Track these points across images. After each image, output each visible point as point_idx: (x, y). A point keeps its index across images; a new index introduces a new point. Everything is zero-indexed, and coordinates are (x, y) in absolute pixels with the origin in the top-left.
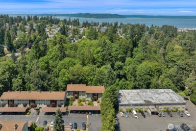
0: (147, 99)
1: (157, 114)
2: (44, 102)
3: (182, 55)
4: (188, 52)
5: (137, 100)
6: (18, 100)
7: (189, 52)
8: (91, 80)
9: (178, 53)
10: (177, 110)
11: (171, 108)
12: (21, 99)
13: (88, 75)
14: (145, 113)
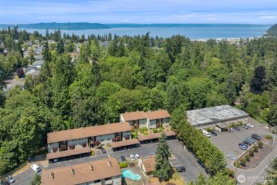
0: (212, 117)
1: (226, 130)
2: (106, 137)
3: (222, 69)
4: (226, 64)
5: (203, 120)
6: (73, 140)
7: (229, 65)
8: (146, 105)
9: (218, 66)
10: (241, 124)
11: (236, 122)
12: (78, 138)
13: (142, 100)
14: (215, 132)
